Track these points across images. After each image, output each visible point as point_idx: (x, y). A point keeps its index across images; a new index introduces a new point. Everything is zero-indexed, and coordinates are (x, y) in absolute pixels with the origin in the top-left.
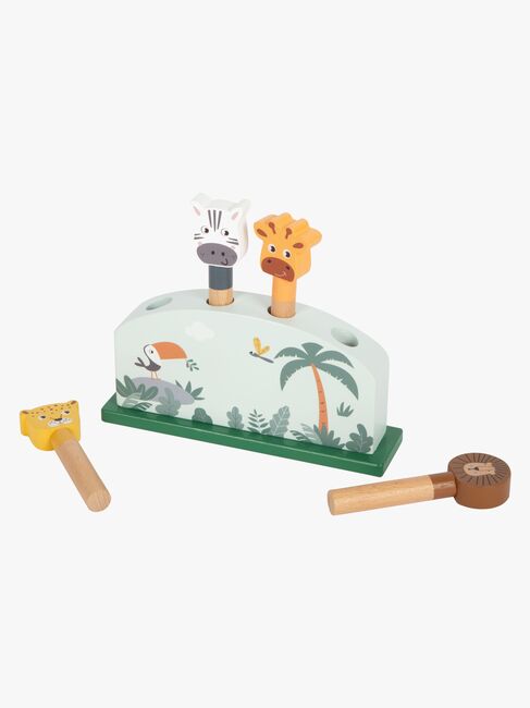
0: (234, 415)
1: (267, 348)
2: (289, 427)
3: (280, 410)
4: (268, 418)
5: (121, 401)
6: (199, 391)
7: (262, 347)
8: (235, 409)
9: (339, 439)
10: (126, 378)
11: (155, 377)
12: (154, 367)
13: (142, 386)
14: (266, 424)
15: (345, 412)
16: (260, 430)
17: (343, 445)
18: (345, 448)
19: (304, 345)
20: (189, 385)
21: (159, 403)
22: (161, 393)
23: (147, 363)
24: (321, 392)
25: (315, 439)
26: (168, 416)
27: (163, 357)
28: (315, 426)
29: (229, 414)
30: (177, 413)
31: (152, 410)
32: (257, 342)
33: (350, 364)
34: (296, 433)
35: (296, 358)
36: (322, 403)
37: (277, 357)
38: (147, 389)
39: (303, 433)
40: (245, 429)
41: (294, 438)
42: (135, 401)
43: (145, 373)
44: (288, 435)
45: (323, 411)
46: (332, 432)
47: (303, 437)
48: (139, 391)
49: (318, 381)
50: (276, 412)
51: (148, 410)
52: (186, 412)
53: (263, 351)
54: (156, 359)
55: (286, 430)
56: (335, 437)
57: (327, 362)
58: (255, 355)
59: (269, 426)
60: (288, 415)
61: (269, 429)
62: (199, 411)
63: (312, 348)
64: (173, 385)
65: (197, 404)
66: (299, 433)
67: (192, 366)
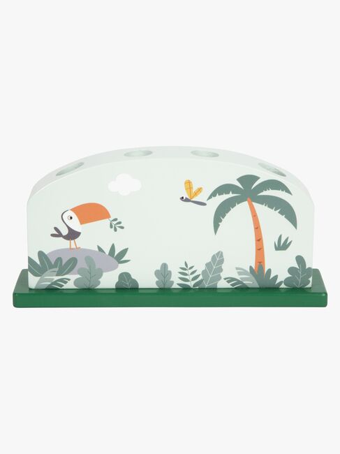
0: (163, 272)
1: (200, 190)
2: (223, 275)
3: (214, 258)
4: (200, 268)
5: (33, 282)
6: (124, 252)
7: (195, 189)
8: (164, 266)
9: (276, 277)
10: (41, 254)
11: (73, 246)
12: (73, 235)
13: (59, 259)
14: (199, 276)
15: (282, 246)
16: (191, 284)
17: (281, 283)
18: (283, 286)
19: (240, 180)
20: (113, 248)
21: (78, 276)
22: (81, 264)
23: (65, 232)
24: (257, 228)
25: (250, 282)
26: (89, 289)
27: (83, 221)
28: (251, 267)
29: (157, 273)
30: (99, 283)
31: (70, 285)
32: (188, 184)
33: (288, 191)
34: (230, 280)
35: (231, 195)
36: (259, 240)
37: (210, 198)
38: (64, 262)
39: (238, 277)
40: (175, 286)
41: (228, 286)
42: (51, 278)
43: (63, 244)
44: (222, 284)
45: (260, 250)
46: (269, 271)
47: (239, 282)
48: (55, 265)
49: (255, 216)
50: (209, 260)
51: (66, 286)
52: (108, 280)
53: (196, 194)
54: (75, 225)
55: (219, 278)
56: (272, 276)
57: (265, 193)
58: (187, 200)
59: (201, 278)
60: (222, 261)
61: (201, 281)
62: (125, 276)
63: (247, 180)
64: (95, 251)
65: (122, 268)
66: (233, 279)
67: (116, 225)
